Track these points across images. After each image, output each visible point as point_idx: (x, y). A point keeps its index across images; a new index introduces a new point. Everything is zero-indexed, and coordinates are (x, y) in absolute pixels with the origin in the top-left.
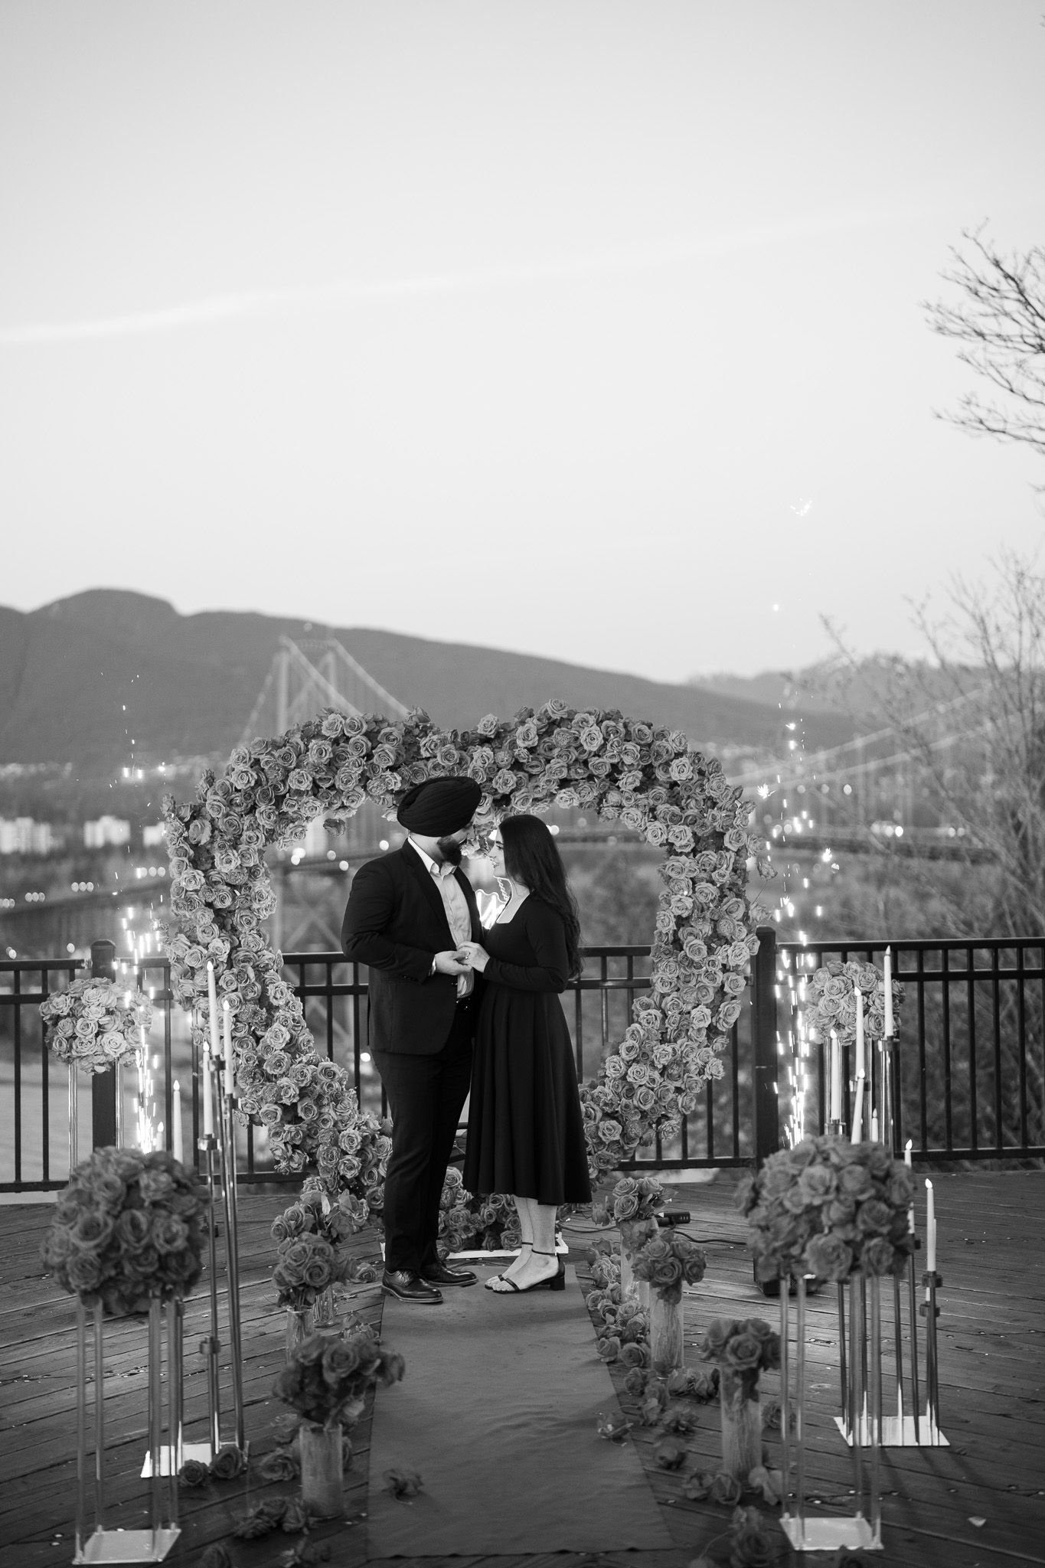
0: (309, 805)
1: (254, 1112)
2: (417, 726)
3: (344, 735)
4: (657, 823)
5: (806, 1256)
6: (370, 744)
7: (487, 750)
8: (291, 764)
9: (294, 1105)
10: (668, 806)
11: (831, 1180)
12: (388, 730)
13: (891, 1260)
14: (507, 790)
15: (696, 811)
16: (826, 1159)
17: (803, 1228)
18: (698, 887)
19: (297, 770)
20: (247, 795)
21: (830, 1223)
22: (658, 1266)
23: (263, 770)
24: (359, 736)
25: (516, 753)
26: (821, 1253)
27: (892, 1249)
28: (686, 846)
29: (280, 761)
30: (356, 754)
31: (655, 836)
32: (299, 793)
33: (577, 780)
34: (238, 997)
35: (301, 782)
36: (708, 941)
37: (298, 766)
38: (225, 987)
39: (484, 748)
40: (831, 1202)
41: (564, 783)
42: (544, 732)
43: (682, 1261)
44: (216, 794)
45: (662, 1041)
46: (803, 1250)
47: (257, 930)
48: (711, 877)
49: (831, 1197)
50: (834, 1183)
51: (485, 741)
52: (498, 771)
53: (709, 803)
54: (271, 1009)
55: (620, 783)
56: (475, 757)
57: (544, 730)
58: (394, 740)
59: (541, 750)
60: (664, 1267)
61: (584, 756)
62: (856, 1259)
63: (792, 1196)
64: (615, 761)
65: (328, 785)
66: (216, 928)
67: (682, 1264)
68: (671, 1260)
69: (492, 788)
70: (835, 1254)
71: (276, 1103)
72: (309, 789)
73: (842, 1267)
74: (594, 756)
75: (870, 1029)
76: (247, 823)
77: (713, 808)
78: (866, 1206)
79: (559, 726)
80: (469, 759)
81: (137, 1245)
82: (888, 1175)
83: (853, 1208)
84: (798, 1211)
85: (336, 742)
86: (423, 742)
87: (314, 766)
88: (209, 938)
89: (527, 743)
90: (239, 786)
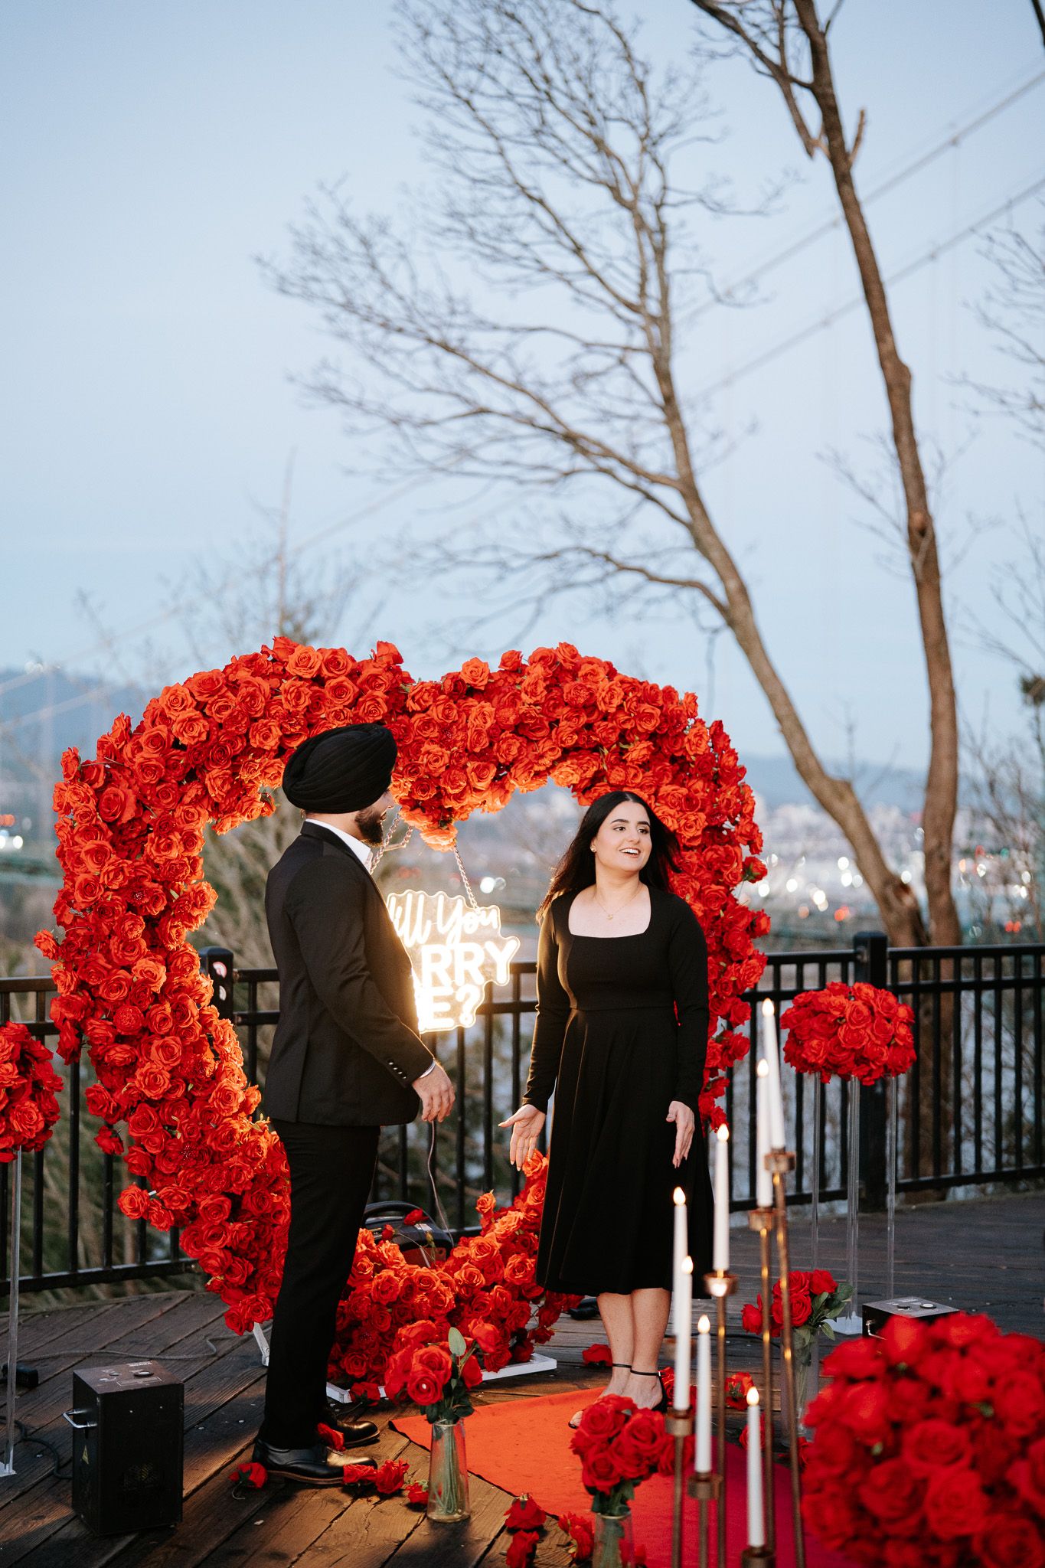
0: (273, 771)
3: (320, 676)
4: (667, 809)
8: (256, 712)
14: (510, 758)
19: (264, 721)
24: (343, 678)
32: (260, 752)
35: (266, 738)
37: (264, 716)
39: (485, 704)
41: (567, 753)
44: (142, 749)
52: (501, 734)
55: (630, 756)
56: (472, 714)
57: (554, 681)
58: (381, 685)
59: (549, 709)
61: (591, 719)
64: (628, 726)
66: (144, 944)
69: (492, 757)
71: (224, 1192)
72: (275, 748)
76: (192, 794)
79: (570, 677)
80: (467, 716)
85: (312, 684)
87: (288, 717)
88: (133, 959)
89: (535, 699)
90: (184, 740)
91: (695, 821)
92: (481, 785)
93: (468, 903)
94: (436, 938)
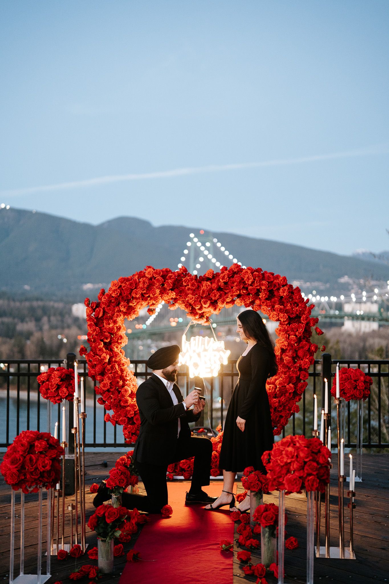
0: (140, 303)
1: (117, 420)
2: (183, 273)
3: (153, 276)
4: (275, 313)
5: (284, 482)
6: (163, 280)
7: (209, 283)
8: (133, 287)
9: (132, 418)
10: (279, 306)
11: (294, 453)
12: (170, 274)
13: (317, 485)
14: (216, 298)
15: (290, 308)
16: (295, 445)
17: (284, 471)
18: (290, 337)
19: (135, 290)
20: (116, 298)
21: (293, 470)
22: (252, 484)
23: (123, 289)
24: (159, 277)
25: (220, 284)
26: (289, 481)
27: (318, 480)
28: (286, 321)
29: (129, 286)
30: (158, 284)
31: (274, 317)
32: (136, 298)
33: (243, 295)
34: (111, 375)
35: (137, 294)
36: (293, 358)
37: (135, 288)
38: (107, 371)
39: (208, 282)
40: (294, 462)
41: (239, 296)
42: (231, 277)
43: (261, 482)
44: (105, 298)
45: (275, 398)
46: (284, 480)
47: (121, 351)
48: (296, 334)
49: (293, 460)
50: (296, 454)
51: (208, 279)
52: (213, 291)
53: (296, 305)
54: (124, 380)
55: (260, 297)
56: (204, 286)
57: (231, 275)
58: (172, 279)
59: (229, 283)
60: (255, 485)
61: (247, 286)
62: (303, 483)
63: (281, 458)
64: (259, 288)
65: (147, 295)
66: (104, 349)
67: (262, 484)
68: (257, 482)
69: (210, 298)
70: (295, 482)
71: (125, 417)
72: (140, 297)
73: (297, 487)
74: (250, 286)
75: (357, 395)
76: (116, 310)
77: (297, 307)
78: (308, 464)
79: (237, 274)
80: (202, 286)
81: (31, 468)
82: (319, 451)
83: (303, 463)
84: (282, 464)
85: (150, 279)
86: (184, 279)
87: (141, 288)
88: (101, 353)
89: (224, 280)
90: (113, 295)
91: (283, 316)
92: (207, 306)
93: (215, 340)
94: (205, 350)
